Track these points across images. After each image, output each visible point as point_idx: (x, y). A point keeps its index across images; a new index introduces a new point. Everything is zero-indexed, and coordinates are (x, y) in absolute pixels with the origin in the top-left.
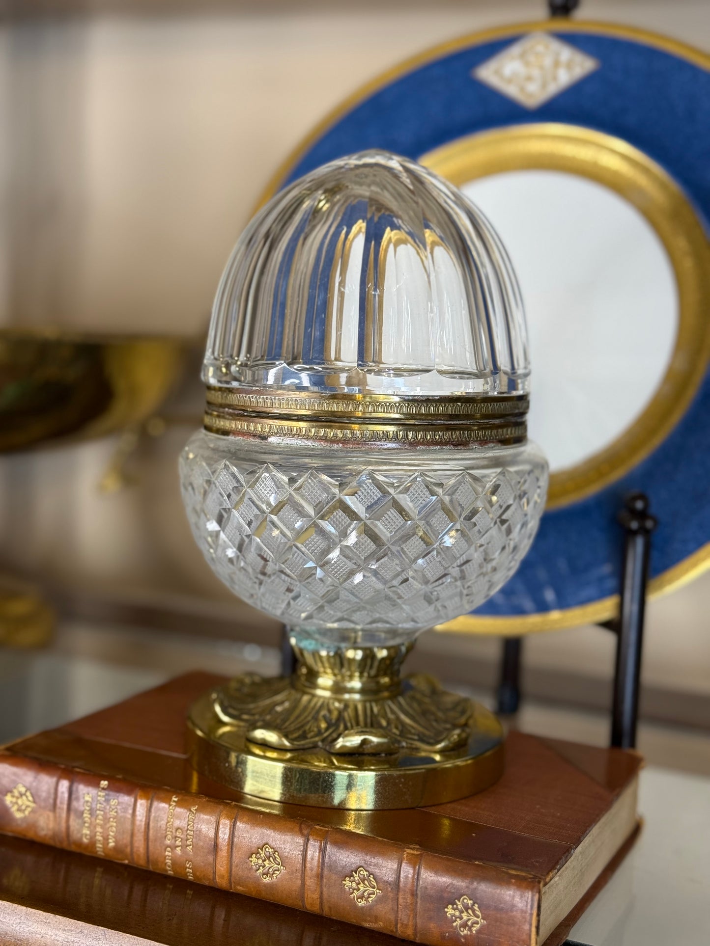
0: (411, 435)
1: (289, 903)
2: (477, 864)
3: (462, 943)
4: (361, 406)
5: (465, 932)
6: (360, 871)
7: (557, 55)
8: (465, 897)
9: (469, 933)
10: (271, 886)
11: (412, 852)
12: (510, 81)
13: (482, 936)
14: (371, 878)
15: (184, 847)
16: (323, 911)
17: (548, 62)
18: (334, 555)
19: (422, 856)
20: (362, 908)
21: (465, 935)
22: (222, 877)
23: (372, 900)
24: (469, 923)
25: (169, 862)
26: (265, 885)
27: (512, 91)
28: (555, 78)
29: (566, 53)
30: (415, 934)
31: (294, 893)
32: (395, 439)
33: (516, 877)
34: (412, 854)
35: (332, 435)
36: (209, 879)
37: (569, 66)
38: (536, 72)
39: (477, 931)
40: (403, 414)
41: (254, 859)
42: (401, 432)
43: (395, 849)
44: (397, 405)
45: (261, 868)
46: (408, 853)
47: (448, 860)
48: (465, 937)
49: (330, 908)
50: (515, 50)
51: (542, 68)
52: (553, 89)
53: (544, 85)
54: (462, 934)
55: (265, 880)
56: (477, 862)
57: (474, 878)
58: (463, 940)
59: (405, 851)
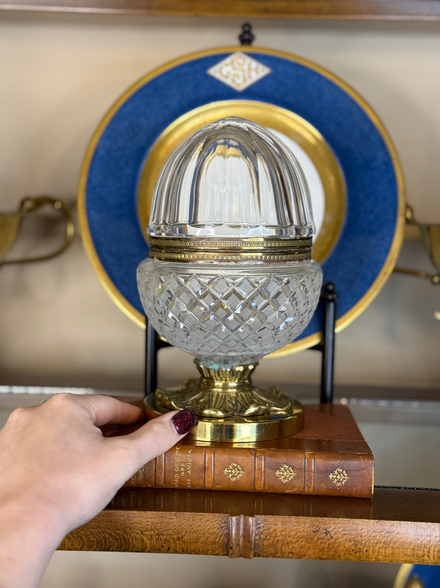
0: (268, 257)
1: (246, 488)
2: (341, 453)
3: (338, 490)
4: (244, 244)
5: (339, 484)
6: (284, 466)
7: (250, 64)
8: (339, 468)
9: (341, 484)
10: (237, 482)
11: (309, 453)
12: (227, 77)
13: (348, 485)
14: (290, 468)
15: (186, 471)
16: (264, 489)
17: (246, 67)
18: (231, 318)
19: (314, 454)
20: (286, 483)
21: (339, 485)
22: (209, 482)
23: (291, 479)
24: (341, 480)
25: (177, 481)
26: (233, 482)
27: (228, 82)
28: (250, 77)
29: (254, 64)
30: (314, 490)
31: (249, 483)
32: (261, 259)
33: (361, 455)
34: (310, 454)
35: (235, 259)
36: (201, 485)
37: (256, 70)
38: (240, 73)
39: (345, 483)
40: (264, 247)
41: (226, 471)
42: (264, 256)
43: (300, 453)
44: (262, 242)
45: (230, 474)
46: (308, 454)
47: (327, 453)
48: (339, 486)
49: (269, 487)
50: (228, 60)
51: (243, 71)
52: (249, 82)
53: (245, 80)
54: (338, 486)
55: (233, 480)
56: (341, 452)
57: (342, 459)
58: (338, 489)
59: (306, 453)
